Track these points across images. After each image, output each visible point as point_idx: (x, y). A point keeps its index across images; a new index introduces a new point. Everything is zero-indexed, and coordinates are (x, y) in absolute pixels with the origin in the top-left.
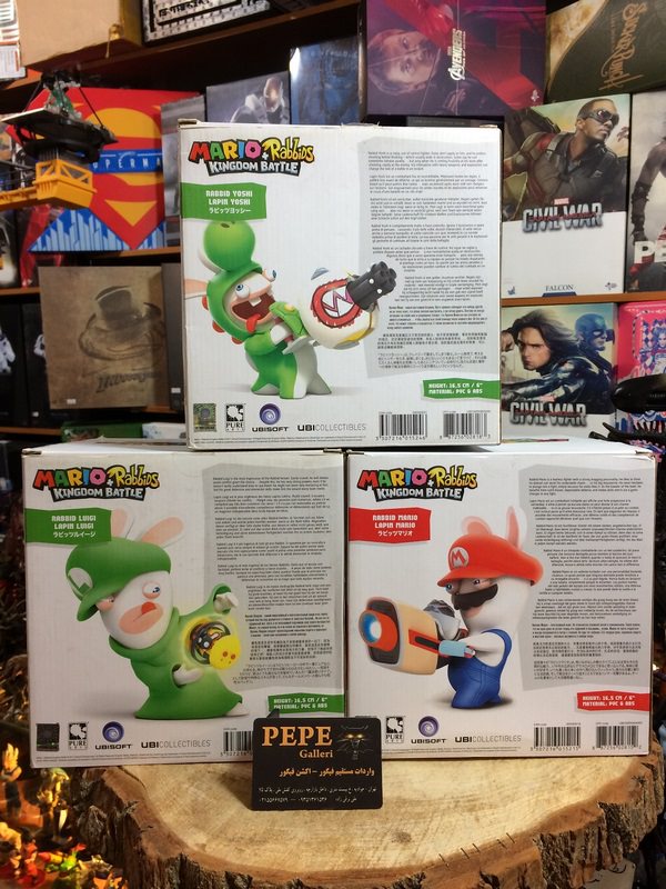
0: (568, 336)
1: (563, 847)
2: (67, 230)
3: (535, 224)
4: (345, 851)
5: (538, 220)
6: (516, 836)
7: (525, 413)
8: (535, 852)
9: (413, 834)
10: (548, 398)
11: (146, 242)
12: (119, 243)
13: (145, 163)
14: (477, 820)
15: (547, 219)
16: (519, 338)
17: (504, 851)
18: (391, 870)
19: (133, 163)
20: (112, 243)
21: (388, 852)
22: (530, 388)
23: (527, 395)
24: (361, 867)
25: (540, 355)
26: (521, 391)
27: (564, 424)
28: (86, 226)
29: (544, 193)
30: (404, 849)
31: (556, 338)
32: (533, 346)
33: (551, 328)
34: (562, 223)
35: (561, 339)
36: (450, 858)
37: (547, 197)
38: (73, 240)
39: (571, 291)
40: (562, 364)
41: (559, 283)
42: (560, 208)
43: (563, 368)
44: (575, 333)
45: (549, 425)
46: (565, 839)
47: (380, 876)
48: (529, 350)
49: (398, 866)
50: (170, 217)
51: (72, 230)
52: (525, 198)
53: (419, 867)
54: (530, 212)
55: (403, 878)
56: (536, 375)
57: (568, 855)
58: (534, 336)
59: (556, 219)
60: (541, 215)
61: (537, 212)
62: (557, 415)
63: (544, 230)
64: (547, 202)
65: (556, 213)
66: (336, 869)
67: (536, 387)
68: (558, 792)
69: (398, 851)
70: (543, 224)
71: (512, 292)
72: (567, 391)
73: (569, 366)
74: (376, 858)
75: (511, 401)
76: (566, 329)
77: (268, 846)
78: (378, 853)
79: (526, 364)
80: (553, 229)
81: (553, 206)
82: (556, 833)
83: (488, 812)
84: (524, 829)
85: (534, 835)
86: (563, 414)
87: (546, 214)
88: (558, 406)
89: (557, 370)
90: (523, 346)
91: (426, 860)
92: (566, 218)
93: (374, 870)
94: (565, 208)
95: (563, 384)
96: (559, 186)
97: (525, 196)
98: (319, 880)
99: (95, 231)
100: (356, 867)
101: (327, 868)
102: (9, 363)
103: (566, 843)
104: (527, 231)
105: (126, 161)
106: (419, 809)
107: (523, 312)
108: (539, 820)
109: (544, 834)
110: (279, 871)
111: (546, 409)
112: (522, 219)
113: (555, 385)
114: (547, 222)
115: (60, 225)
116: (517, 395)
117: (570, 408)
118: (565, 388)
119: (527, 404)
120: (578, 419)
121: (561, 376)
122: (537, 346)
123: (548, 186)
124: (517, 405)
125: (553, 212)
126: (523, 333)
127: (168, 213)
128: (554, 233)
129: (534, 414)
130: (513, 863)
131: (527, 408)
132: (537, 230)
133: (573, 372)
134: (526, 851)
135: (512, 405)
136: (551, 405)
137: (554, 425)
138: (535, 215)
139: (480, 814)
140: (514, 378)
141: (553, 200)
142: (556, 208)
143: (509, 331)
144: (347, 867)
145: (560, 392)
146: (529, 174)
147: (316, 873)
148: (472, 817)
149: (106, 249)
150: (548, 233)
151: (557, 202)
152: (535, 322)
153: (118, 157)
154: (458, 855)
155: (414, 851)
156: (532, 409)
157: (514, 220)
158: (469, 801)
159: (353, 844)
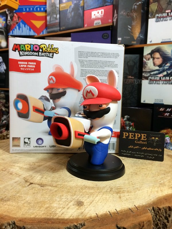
0: (169, 54)
1: (164, 214)
2: (19, 29)
3: (159, 19)
4: (46, 208)
5: (160, 18)
6: (139, 207)
7: (153, 80)
8: (149, 215)
9: (85, 202)
10: (161, 75)
11: (42, 33)
12: (34, 33)
13: (42, 9)
14: (120, 197)
15: (163, 17)
16: (152, 56)
17: (132, 214)
18: (67, 220)
19: (39, 9)
20: (32, 33)
21: (69, 210)
22: (155, 72)
23: (154, 75)
24: (52, 217)
25: (159, 61)
26: (152, 73)
27: (166, 84)
28: (25, 28)
29: (162, 9)
30: (78, 209)
31: (164, 56)
32: (157, 58)
33: (163, 52)
34: (168, 18)
35: (166, 56)
36: (102, 216)
37: (164, 10)
38: (21, 32)
39: (170, 40)
40: (166, 64)
41: (166, 38)
42: (168, 13)
43: (166, 65)
44: (171, 54)
45: (161, 84)
46: (166, 210)
47: (59, 222)
48: (156, 60)
49: (71, 218)
50: (49, 24)
51: (21, 29)
52: (156, 11)
53: (83, 220)
54: (158, 15)
55: (72, 225)
56: (157, 68)
57: (166, 218)
58: (157, 55)
59: (166, 17)
60: (161, 16)
61: (160, 15)
62: (164, 81)
63: (162, 21)
64: (163, 11)
65: (166, 15)
66: (37, 217)
67: (157, 72)
68: (162, 188)
69: (74, 210)
70: (162, 19)
71: (151, 42)
72: (167, 73)
73: (168, 65)
74: (61, 213)
75: (149, 76)
76: (168, 52)
77: (8, 203)
78: (64, 210)
79: (154, 64)
80: (165, 20)
81: (165, 13)
82: (161, 207)
83: (126, 194)
84: (144, 204)
85: (149, 207)
86: (166, 80)
87: (163, 16)
88: (164, 78)
89: (164, 66)
90: (154, 58)
91: (88, 216)
92: (169, 17)
93: (57, 219)
94: (169, 13)
95: (166, 70)
96: (168, 6)
97: (156, 10)
98: (25, 222)
99: (27, 29)
100: (48, 217)
101: (33, 216)
102: (5, 70)
103: (166, 212)
104: (157, 21)
105: (37, 8)
106: (92, 191)
107: (154, 47)
108: (152, 200)
109: (154, 207)
110: (6, 216)
111: (160, 79)
112: (155, 18)
113: (163, 71)
114: (163, 18)
115: (17, 27)
116: (151, 74)
117: (168, 78)
118: (167, 72)
119: (154, 78)
120: (170, 82)
121: (166, 68)
122: (158, 58)
123: (164, 6)
124: (151, 78)
125: (165, 15)
126: (154, 54)
127: (48, 23)
128: (166, 22)
129: (156, 81)
130: (136, 221)
131: (154, 79)
132: (160, 21)
133: (170, 67)
134: (144, 215)
135: (149, 78)
136: (162, 78)
137: (162, 84)
138: (159, 16)
139: (122, 195)
140: (150, 69)
141: (165, 11)
142: (166, 14)
143: (149, 54)
144: (43, 217)
145: (165, 73)
146: (158, 3)
147: (25, 219)
148: (118, 196)
149: (30, 35)
150: (164, 22)
151: (167, 11)
152: (158, 50)
153: (34, 7)
154: (106, 215)
155: (83, 211)
156: (156, 79)
157: (153, 18)
158: (117, 189)
159: (52, 205)
